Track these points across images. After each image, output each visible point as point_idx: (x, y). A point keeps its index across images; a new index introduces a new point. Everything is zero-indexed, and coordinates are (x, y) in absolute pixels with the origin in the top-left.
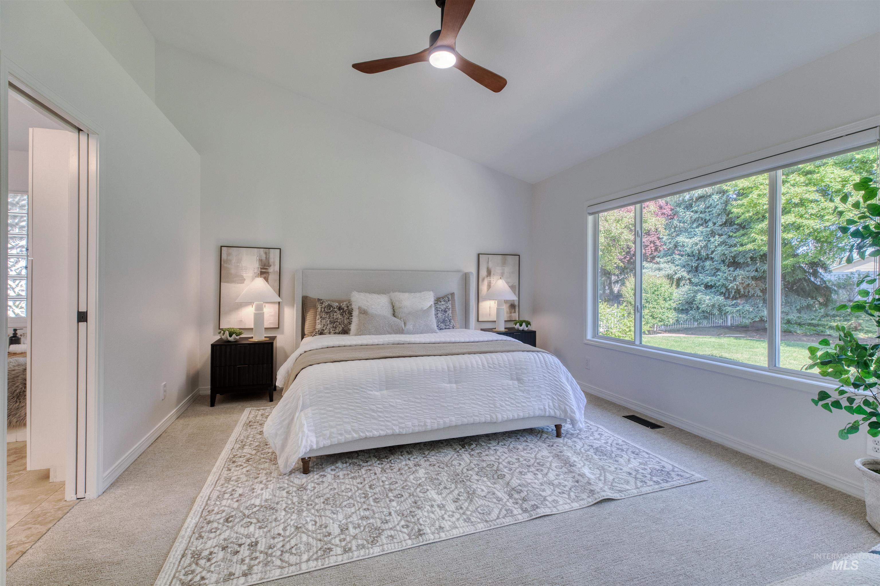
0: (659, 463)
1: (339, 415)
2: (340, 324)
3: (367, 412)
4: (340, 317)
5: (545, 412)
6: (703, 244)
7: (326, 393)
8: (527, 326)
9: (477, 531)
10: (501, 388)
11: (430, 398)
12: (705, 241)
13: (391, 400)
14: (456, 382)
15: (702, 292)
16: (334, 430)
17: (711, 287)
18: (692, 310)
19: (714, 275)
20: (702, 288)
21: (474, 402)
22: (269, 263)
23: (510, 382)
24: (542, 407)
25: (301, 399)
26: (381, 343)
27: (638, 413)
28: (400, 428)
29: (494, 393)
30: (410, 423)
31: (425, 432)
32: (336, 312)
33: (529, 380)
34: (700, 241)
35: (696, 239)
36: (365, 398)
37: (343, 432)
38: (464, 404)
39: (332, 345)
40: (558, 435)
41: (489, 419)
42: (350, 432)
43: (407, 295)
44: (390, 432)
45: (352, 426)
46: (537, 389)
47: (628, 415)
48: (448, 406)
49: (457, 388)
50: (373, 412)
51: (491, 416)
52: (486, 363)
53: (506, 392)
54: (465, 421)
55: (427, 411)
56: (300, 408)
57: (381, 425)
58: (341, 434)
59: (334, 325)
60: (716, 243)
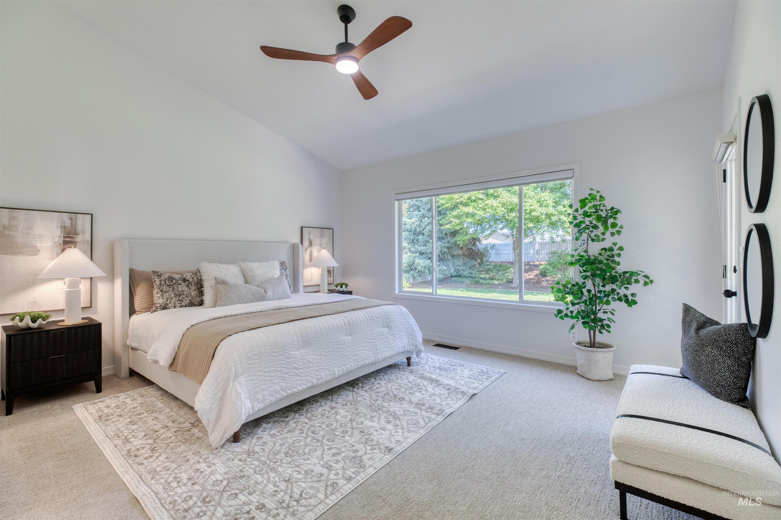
0: (478, 368)
1: (268, 378)
2: (186, 296)
3: (291, 371)
4: (186, 289)
5: (405, 348)
6: (417, 223)
7: (255, 359)
8: (346, 288)
9: (422, 435)
10: (378, 335)
11: (335, 350)
12: (419, 221)
13: (308, 357)
14: (351, 335)
15: (417, 257)
16: (266, 393)
17: (423, 254)
18: (411, 270)
19: (425, 245)
20: (418, 254)
21: (364, 348)
22: (76, 231)
23: (384, 329)
24: (403, 345)
25: (233, 368)
26: (264, 310)
27: (439, 342)
28: (317, 379)
29: (375, 339)
30: (323, 374)
31: (334, 379)
32: (180, 284)
33: (394, 326)
34: (416, 221)
35: (414, 220)
36: (288, 358)
37: (274, 393)
38: (358, 351)
39: (219, 316)
40: (409, 365)
41: (374, 360)
42: (279, 391)
43: (257, 264)
44: (310, 385)
45: (280, 386)
46: (399, 332)
47: (435, 344)
48: (348, 354)
49: (352, 339)
50: (296, 370)
51: (375, 358)
52: (367, 317)
53: (381, 337)
54: (360, 364)
55: (334, 361)
56: (232, 378)
57: (303, 380)
58: (272, 396)
59: (180, 298)
60: (426, 223)
